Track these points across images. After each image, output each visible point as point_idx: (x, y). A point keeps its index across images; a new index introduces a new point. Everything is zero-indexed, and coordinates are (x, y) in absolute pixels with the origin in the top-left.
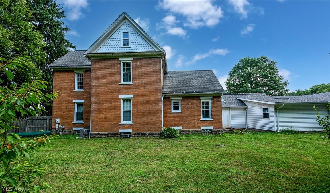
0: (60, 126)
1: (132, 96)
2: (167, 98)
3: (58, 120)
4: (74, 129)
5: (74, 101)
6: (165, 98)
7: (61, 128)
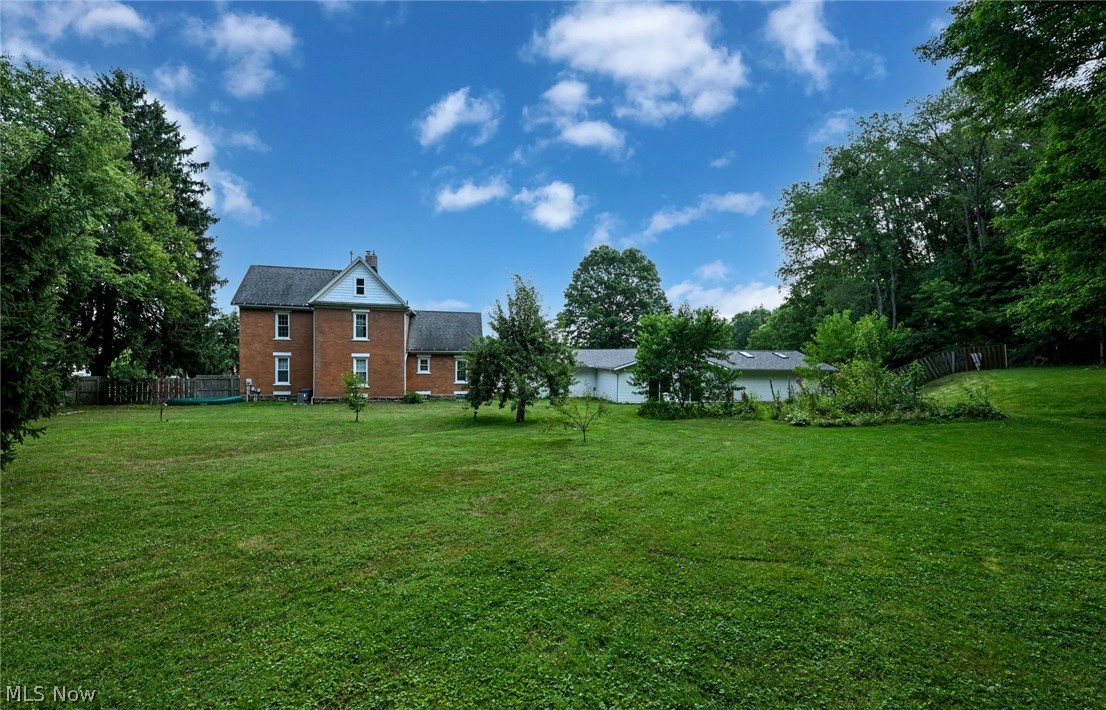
0: (253, 389)
1: (368, 355)
2: (412, 356)
3: (249, 381)
4: (276, 393)
5: (275, 354)
6: (410, 355)
7: (254, 392)
